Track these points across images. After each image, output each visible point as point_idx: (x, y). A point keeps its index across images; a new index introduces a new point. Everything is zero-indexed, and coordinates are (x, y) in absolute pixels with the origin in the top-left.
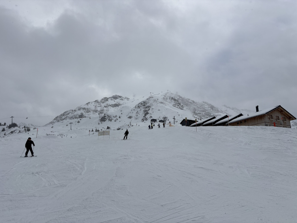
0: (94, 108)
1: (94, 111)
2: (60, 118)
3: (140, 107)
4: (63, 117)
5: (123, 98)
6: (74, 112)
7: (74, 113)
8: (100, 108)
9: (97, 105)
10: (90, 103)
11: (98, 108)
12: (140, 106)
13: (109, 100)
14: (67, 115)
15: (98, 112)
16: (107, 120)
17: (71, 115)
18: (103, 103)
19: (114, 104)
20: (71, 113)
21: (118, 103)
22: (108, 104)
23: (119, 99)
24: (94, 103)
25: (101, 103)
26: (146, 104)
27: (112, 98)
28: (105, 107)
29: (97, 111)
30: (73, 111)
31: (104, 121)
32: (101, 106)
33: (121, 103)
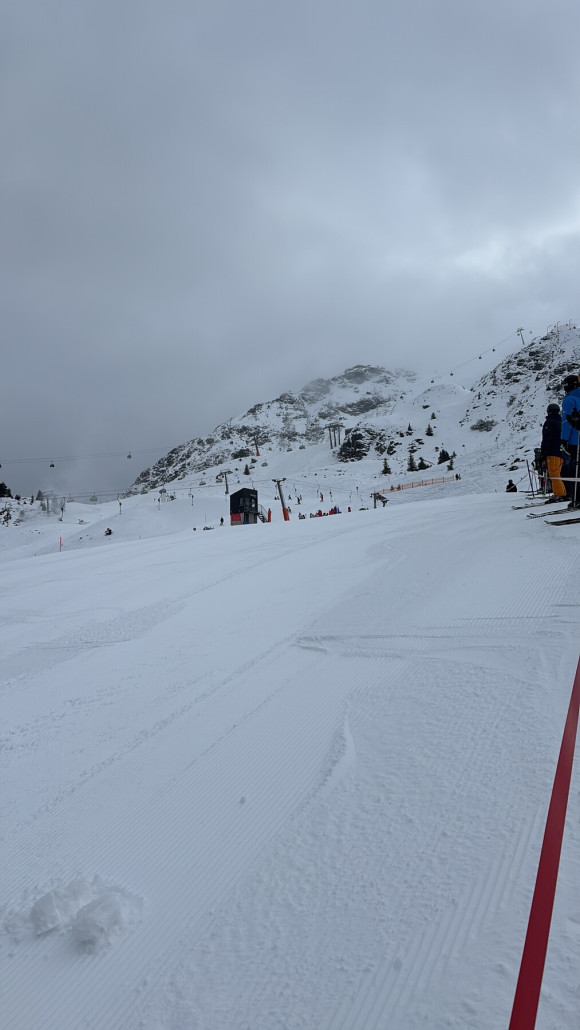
0: (283, 425)
1: (283, 436)
2: (157, 475)
3: (519, 377)
4: (171, 470)
5: (388, 376)
6: (207, 446)
7: (208, 450)
8: (304, 421)
9: (289, 411)
10: (264, 407)
11: (295, 422)
12: (518, 373)
13: (335, 388)
14: (182, 460)
15: (297, 438)
16: (372, 452)
17: (198, 457)
18: (312, 401)
19: (358, 400)
20: (196, 452)
21: (370, 397)
22: (334, 405)
23: (372, 380)
24: (277, 404)
25: (306, 404)
26: (548, 358)
27: (346, 381)
28: (323, 416)
29: (296, 434)
30: (203, 445)
31: (359, 456)
32: (305, 416)
33: (385, 397)
